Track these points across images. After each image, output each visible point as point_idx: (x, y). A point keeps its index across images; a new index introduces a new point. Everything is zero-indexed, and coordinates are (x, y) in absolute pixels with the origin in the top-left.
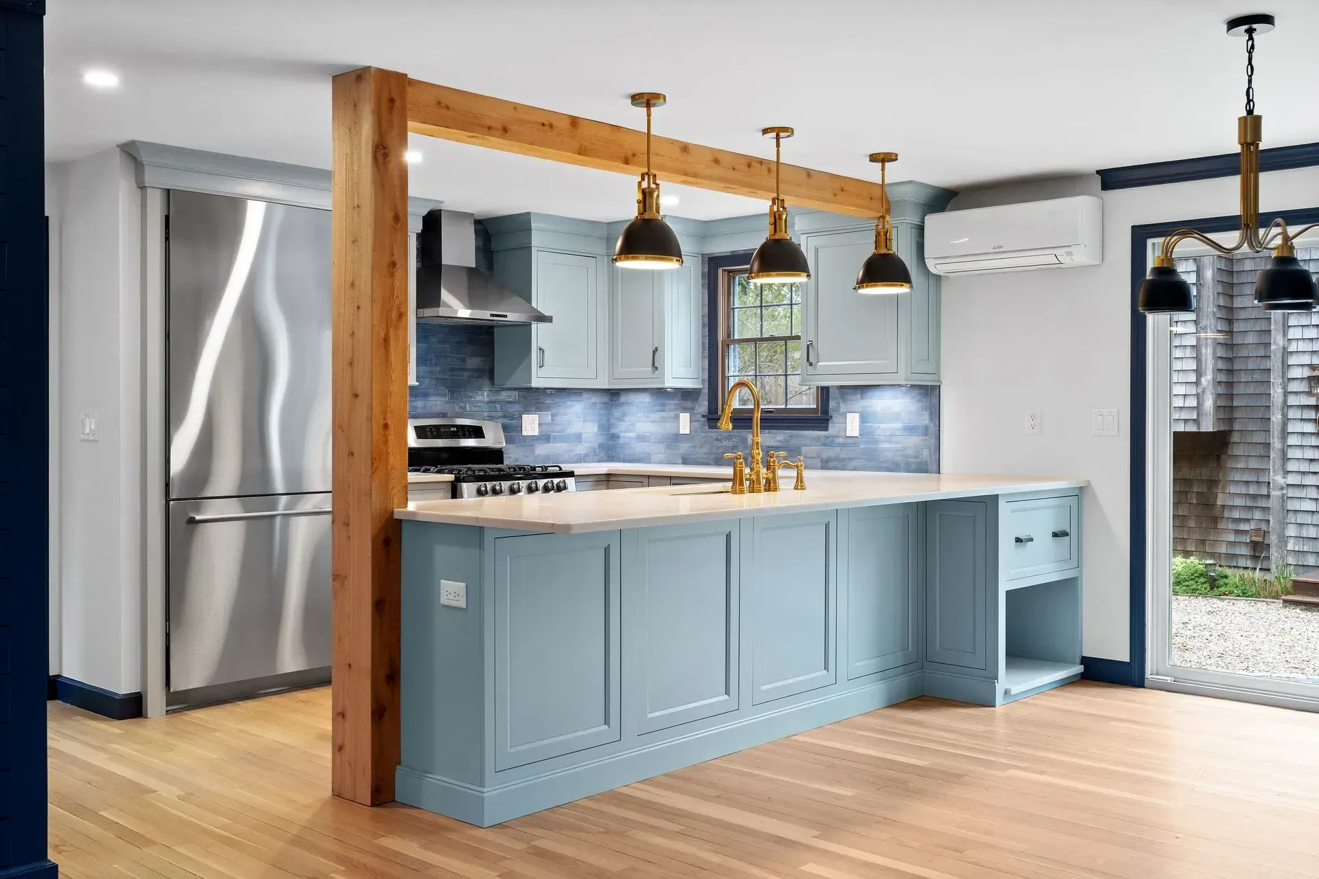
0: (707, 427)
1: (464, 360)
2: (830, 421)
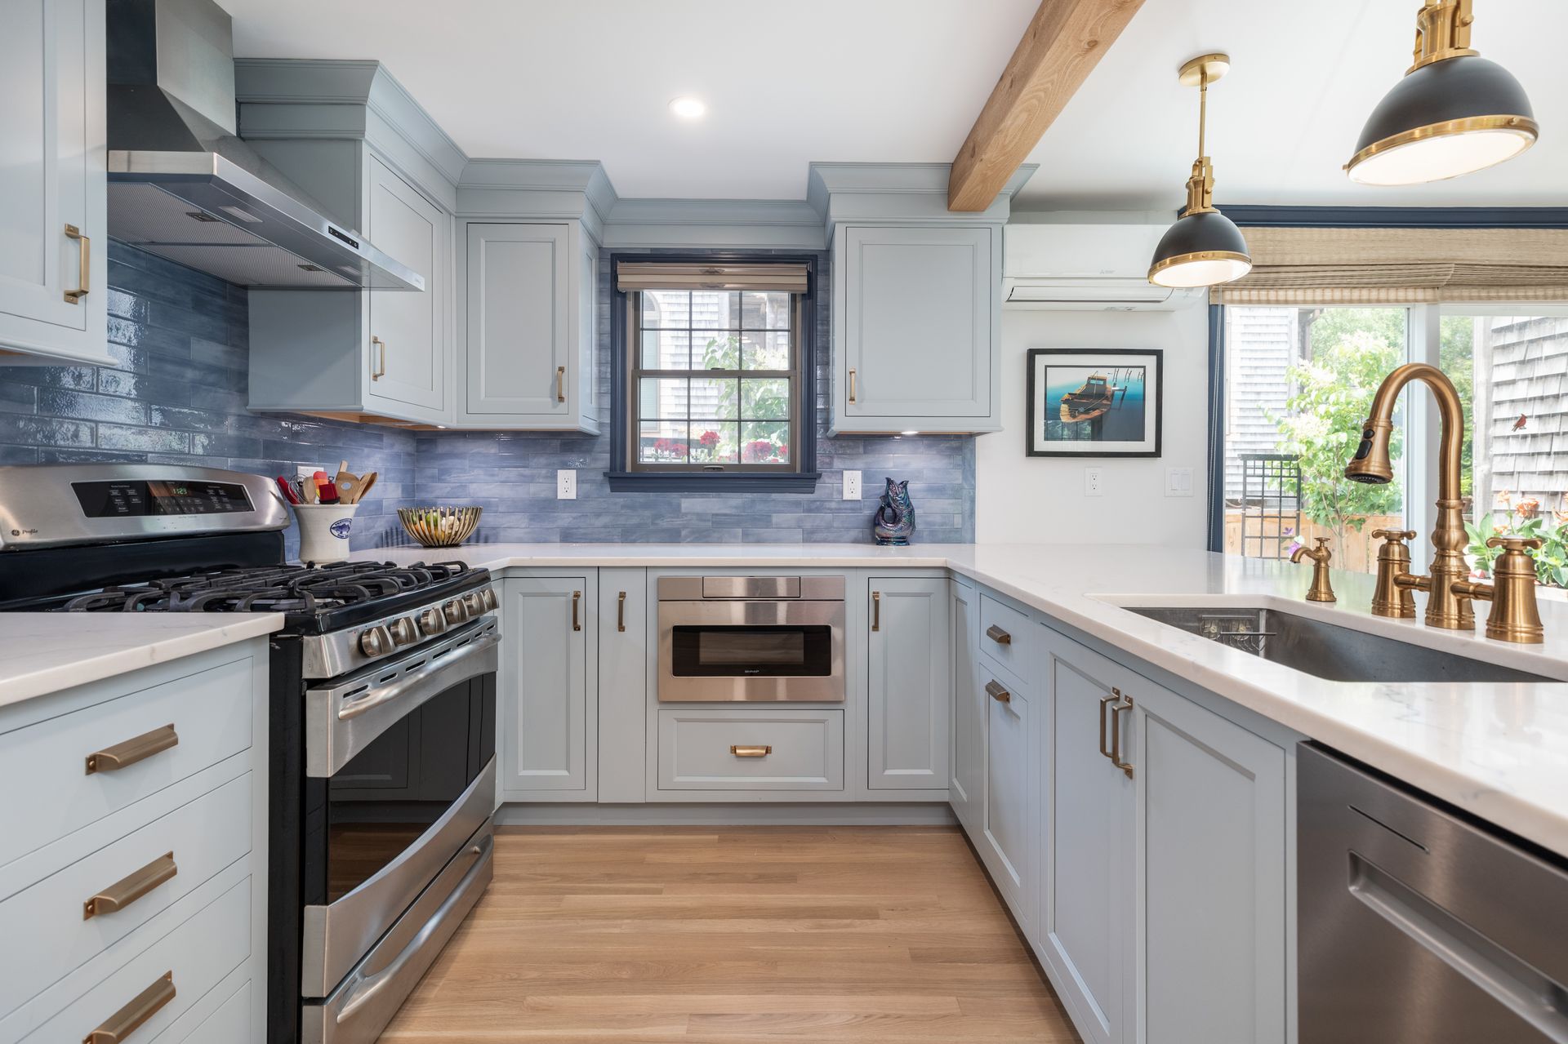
0: (609, 490)
1: (185, 344)
2: (817, 481)
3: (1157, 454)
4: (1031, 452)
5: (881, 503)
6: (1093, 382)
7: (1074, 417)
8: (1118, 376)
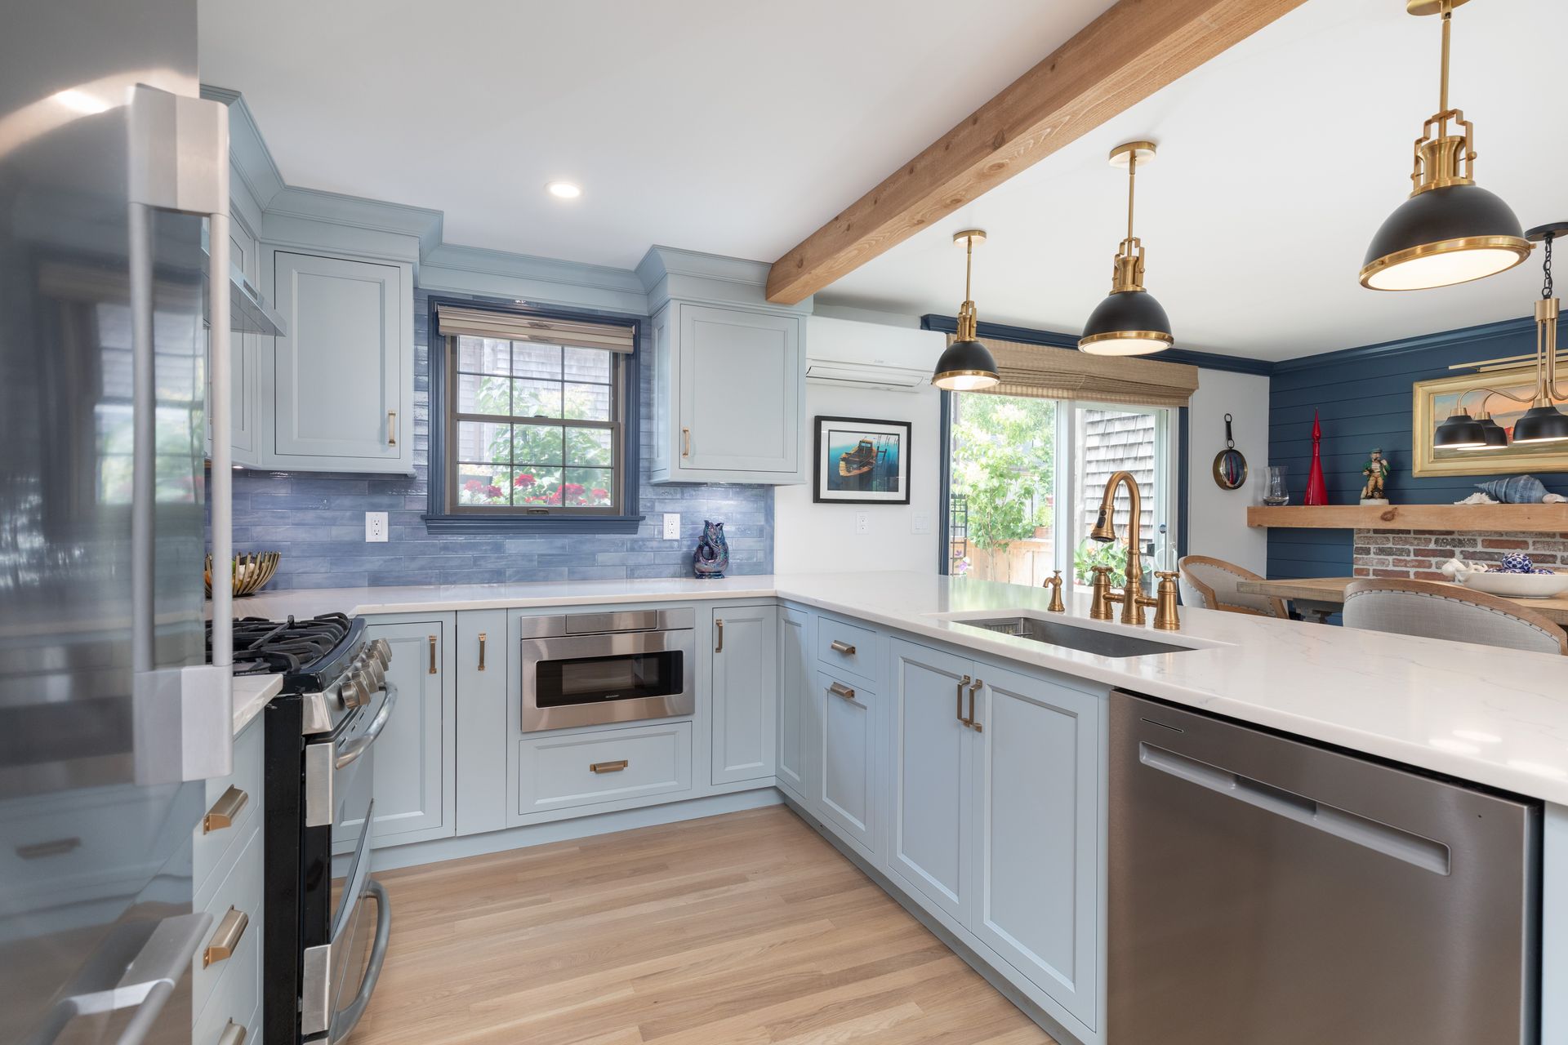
0: (425, 532)
2: (640, 523)
3: (907, 502)
4: (817, 499)
5: (698, 542)
6: (863, 444)
7: (849, 472)
8: (881, 439)
